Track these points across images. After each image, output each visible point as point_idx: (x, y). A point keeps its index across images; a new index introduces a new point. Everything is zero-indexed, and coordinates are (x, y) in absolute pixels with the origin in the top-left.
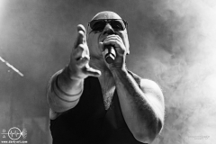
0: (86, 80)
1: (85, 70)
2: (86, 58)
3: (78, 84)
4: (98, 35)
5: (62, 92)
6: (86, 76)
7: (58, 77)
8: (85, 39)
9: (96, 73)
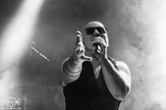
0: (83, 63)
1: (82, 57)
2: (83, 51)
3: (78, 66)
4: (89, 36)
5: (70, 71)
6: (83, 61)
7: (66, 62)
8: (81, 39)
9: (89, 59)
